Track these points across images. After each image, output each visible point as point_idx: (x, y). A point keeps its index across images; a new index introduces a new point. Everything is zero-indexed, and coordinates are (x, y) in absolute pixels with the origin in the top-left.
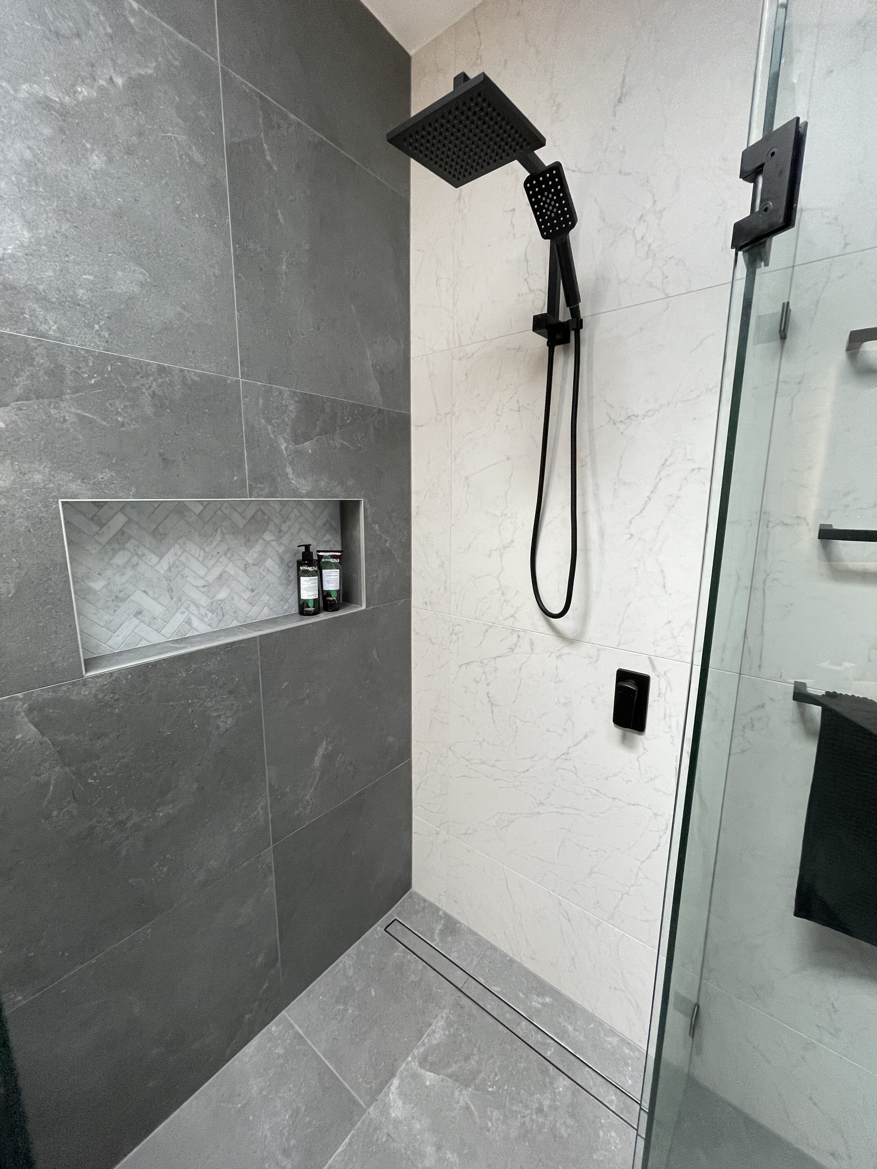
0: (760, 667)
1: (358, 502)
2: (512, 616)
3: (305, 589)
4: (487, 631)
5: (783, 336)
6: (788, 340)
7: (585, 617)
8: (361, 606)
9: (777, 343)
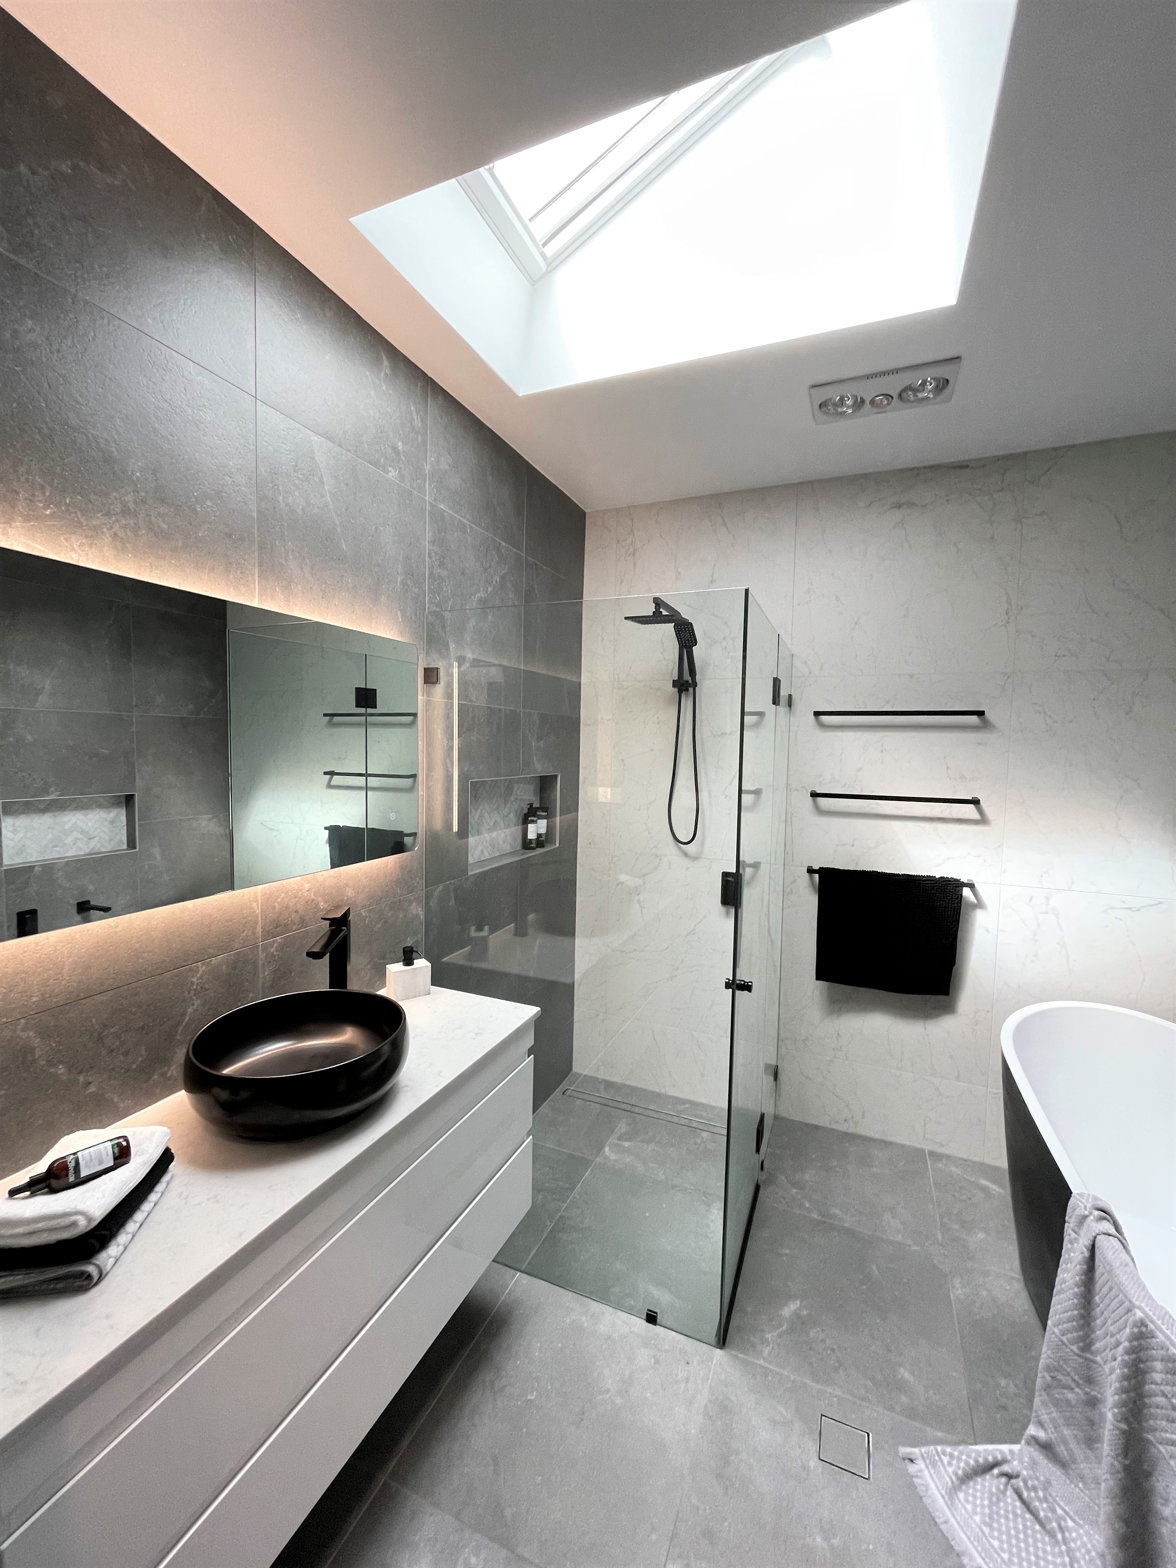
0: (793, 860)
1: (556, 776)
2: (656, 847)
3: (531, 832)
4: (638, 858)
5: (790, 706)
6: (792, 708)
7: (702, 844)
8: (555, 844)
9: (788, 708)
